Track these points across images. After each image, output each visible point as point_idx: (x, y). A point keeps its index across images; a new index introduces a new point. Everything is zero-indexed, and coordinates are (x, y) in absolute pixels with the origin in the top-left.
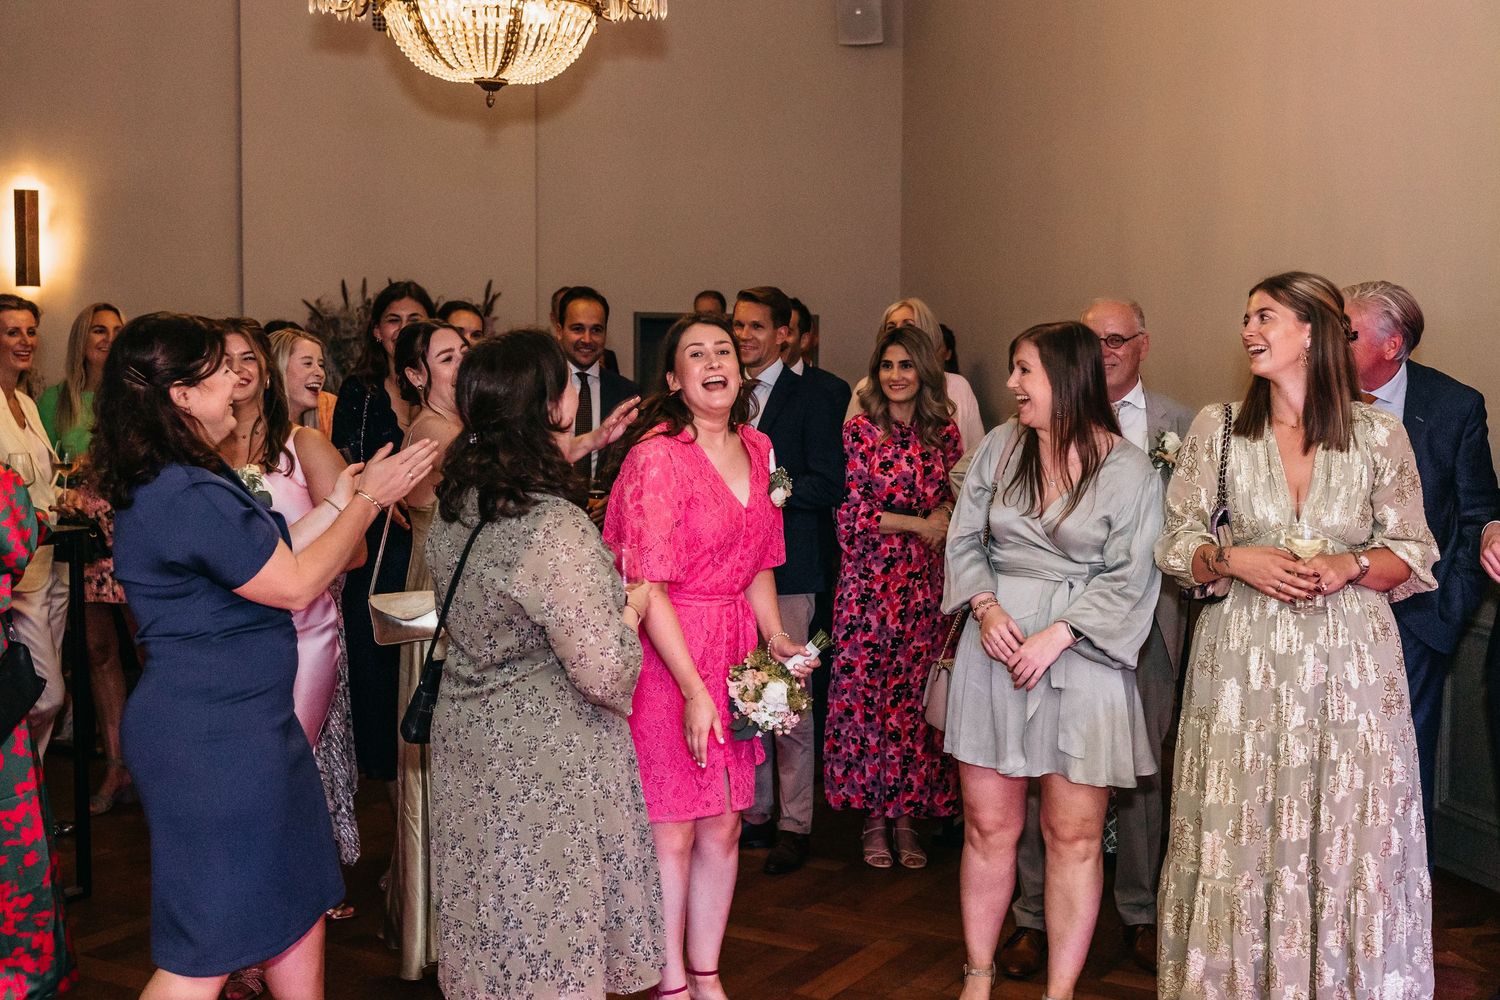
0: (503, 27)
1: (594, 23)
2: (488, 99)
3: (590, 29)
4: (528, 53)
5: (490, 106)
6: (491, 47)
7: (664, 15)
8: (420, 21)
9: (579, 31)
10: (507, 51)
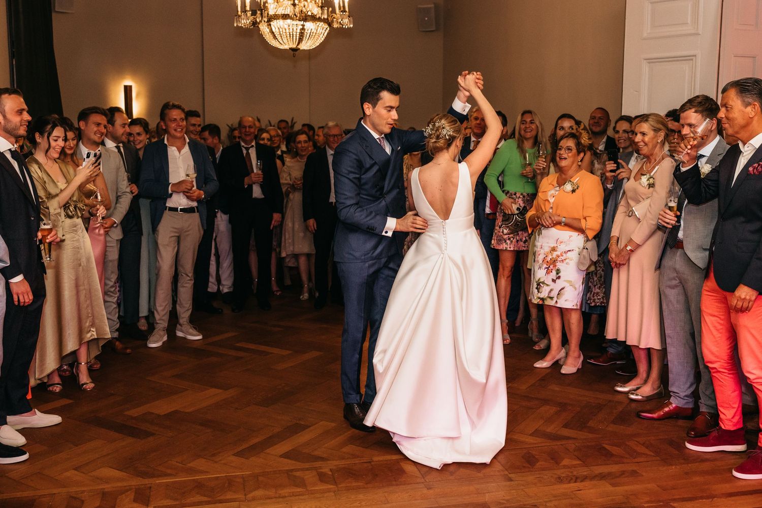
0: (298, 31)
1: (328, 29)
2: (293, 54)
3: (327, 31)
4: (307, 39)
5: (294, 56)
6: (295, 38)
7: (352, 26)
8: (271, 29)
9: (323, 31)
10: (300, 39)
